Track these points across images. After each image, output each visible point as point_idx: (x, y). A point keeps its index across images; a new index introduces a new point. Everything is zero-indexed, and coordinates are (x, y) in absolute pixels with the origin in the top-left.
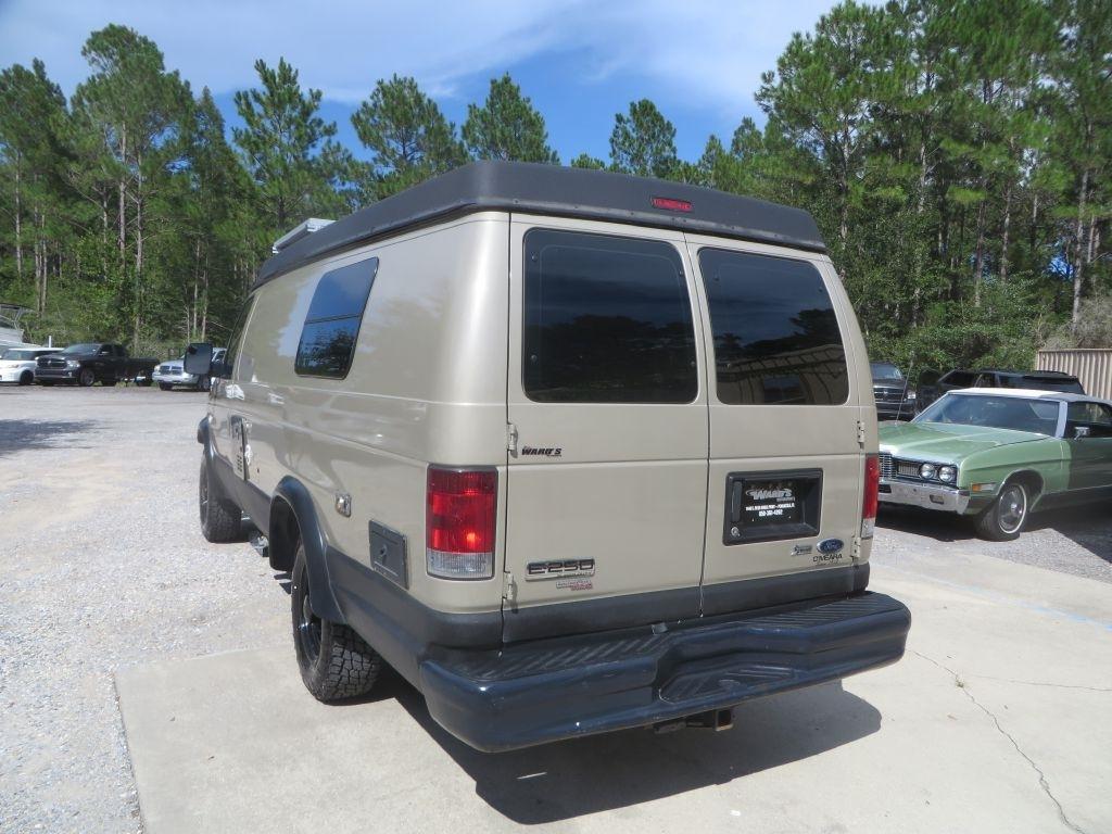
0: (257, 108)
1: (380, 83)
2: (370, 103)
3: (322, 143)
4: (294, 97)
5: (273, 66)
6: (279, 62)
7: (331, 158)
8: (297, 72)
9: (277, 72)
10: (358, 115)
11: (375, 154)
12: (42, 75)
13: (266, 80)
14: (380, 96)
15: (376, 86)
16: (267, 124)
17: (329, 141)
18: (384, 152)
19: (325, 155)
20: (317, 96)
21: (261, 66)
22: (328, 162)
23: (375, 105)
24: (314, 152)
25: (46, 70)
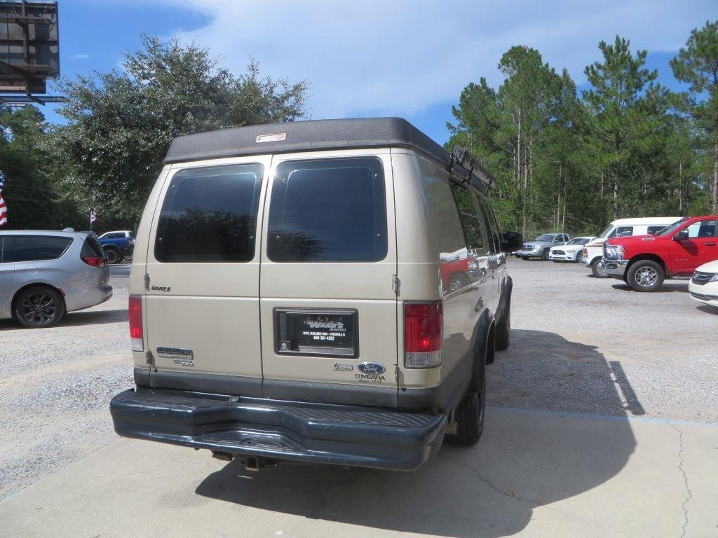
0: (601, 73)
1: (693, 32)
2: (686, 48)
3: (646, 86)
4: (625, 59)
5: (611, 42)
6: (615, 39)
7: (653, 97)
8: (629, 41)
9: (614, 45)
10: (675, 59)
11: (690, 85)
12: (484, 86)
13: (605, 53)
14: (694, 41)
15: (690, 35)
16: (608, 83)
17: (652, 84)
18: (696, 82)
19: (648, 95)
20: (643, 55)
21: (602, 45)
22: (651, 99)
23: (690, 49)
24: (641, 94)
25: (487, 82)
